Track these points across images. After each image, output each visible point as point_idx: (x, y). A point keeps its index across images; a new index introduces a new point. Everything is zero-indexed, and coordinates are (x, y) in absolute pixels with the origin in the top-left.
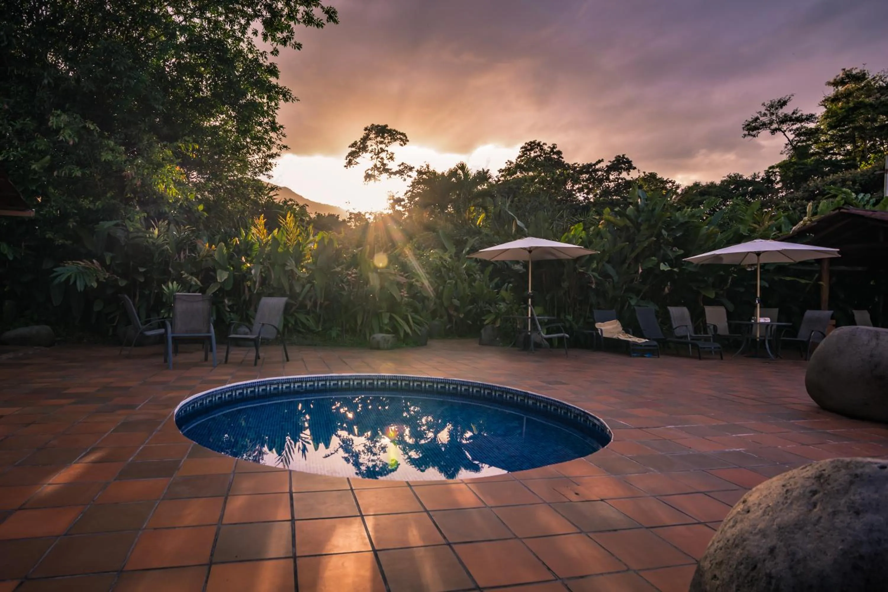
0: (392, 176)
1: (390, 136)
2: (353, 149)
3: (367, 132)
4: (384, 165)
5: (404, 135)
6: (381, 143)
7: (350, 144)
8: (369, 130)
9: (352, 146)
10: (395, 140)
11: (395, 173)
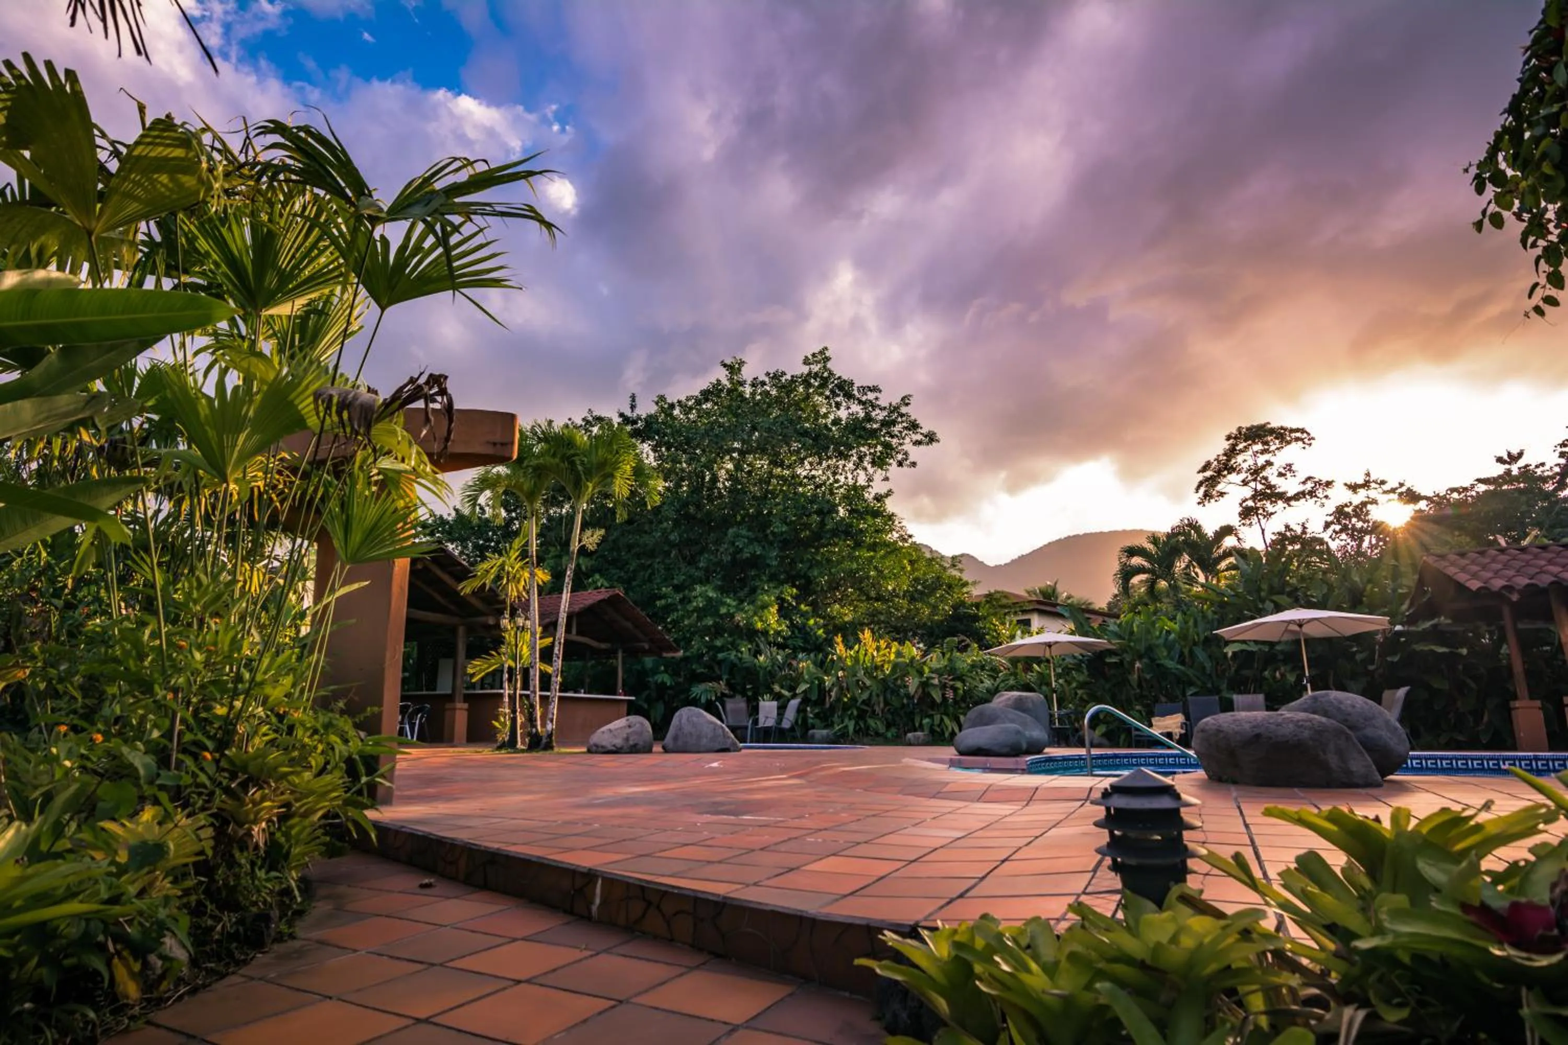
0: (1293, 503)
1: (1276, 438)
2: (1208, 474)
3: (1231, 441)
4: (1270, 487)
5: (1303, 431)
6: (1263, 452)
7: (1200, 467)
8: (1236, 438)
9: (1205, 469)
10: (1289, 443)
11: (1298, 496)
